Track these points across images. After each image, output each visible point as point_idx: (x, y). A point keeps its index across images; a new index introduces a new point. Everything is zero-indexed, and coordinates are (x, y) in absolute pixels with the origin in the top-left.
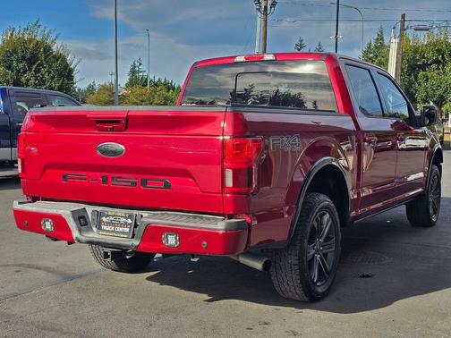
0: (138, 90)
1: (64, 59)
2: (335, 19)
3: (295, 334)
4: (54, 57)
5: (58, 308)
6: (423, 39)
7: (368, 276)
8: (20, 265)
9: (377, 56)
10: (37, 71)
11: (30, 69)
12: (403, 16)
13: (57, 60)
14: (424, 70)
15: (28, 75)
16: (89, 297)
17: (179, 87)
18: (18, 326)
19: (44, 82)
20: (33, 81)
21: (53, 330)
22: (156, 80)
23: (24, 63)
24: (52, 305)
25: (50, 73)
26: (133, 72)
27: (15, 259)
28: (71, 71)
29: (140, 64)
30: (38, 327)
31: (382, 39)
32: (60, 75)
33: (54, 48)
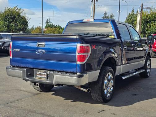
0: (49, 29)
1: (25, 18)
2: (119, 5)
3: (114, 114)
4: (21, 17)
5: (33, 104)
6: (149, 12)
7: (136, 95)
8: (18, 90)
9: (132, 18)
10: (15, 22)
11: (13, 21)
12: (142, 4)
13: (22, 18)
14: (149, 23)
15: (12, 24)
16: (43, 101)
17: (63, 28)
18: (21, 111)
19: (18, 26)
20: (14, 26)
21: (33, 112)
22: (55, 25)
23: (11, 19)
24: (31, 104)
25: (20, 23)
26: (47, 22)
27: (16, 88)
28: (27, 22)
29: (50, 20)
30: (28, 111)
31: (134, 12)
32: (23, 24)
33: (21, 14)
